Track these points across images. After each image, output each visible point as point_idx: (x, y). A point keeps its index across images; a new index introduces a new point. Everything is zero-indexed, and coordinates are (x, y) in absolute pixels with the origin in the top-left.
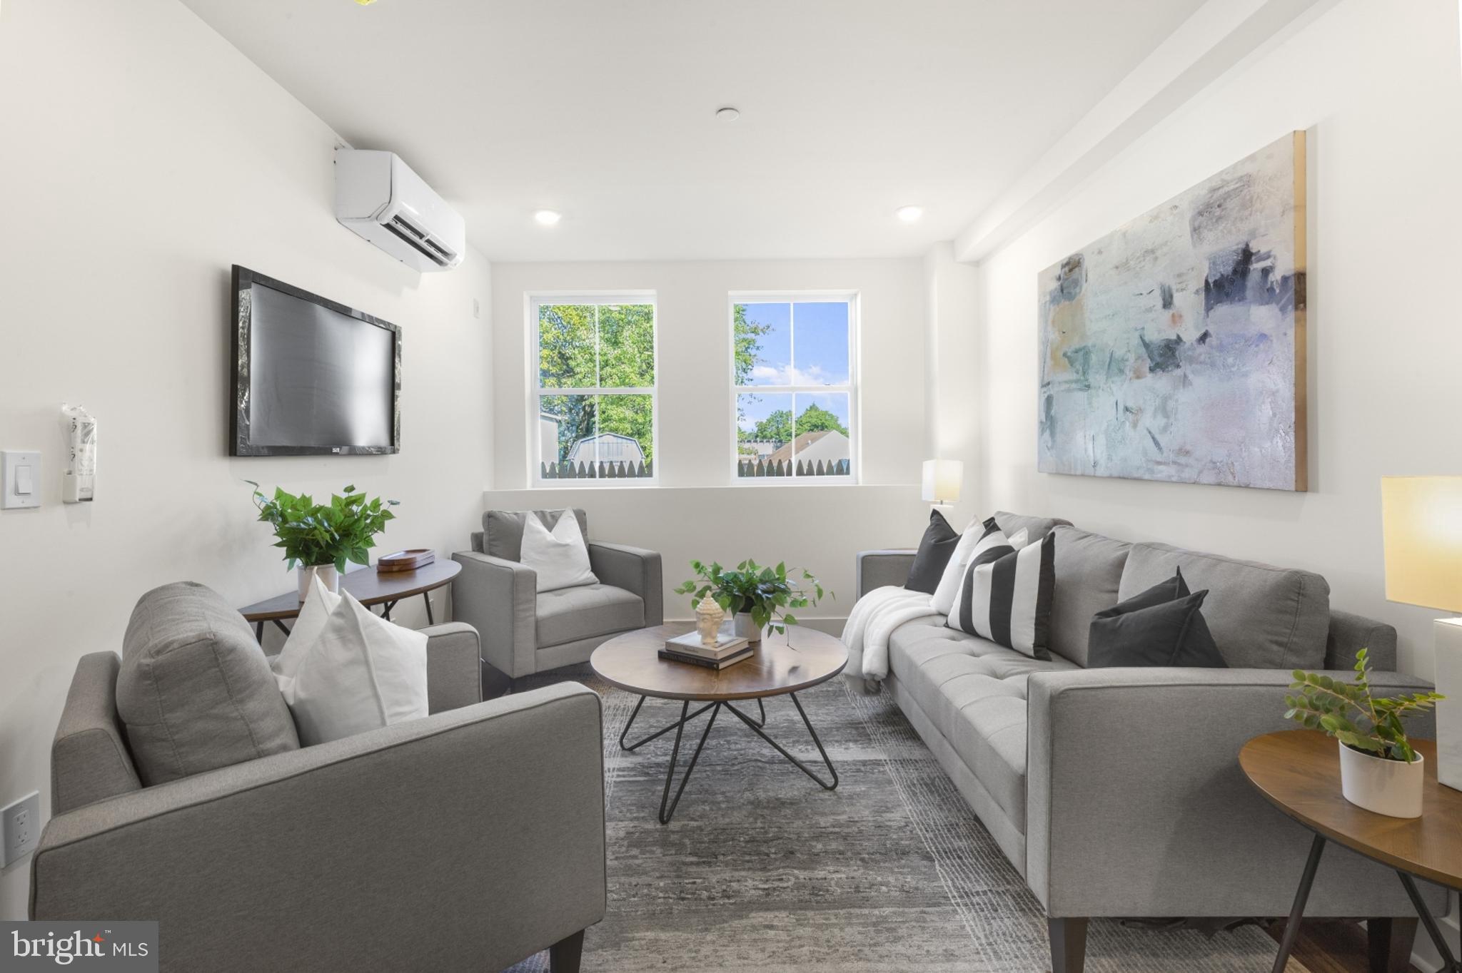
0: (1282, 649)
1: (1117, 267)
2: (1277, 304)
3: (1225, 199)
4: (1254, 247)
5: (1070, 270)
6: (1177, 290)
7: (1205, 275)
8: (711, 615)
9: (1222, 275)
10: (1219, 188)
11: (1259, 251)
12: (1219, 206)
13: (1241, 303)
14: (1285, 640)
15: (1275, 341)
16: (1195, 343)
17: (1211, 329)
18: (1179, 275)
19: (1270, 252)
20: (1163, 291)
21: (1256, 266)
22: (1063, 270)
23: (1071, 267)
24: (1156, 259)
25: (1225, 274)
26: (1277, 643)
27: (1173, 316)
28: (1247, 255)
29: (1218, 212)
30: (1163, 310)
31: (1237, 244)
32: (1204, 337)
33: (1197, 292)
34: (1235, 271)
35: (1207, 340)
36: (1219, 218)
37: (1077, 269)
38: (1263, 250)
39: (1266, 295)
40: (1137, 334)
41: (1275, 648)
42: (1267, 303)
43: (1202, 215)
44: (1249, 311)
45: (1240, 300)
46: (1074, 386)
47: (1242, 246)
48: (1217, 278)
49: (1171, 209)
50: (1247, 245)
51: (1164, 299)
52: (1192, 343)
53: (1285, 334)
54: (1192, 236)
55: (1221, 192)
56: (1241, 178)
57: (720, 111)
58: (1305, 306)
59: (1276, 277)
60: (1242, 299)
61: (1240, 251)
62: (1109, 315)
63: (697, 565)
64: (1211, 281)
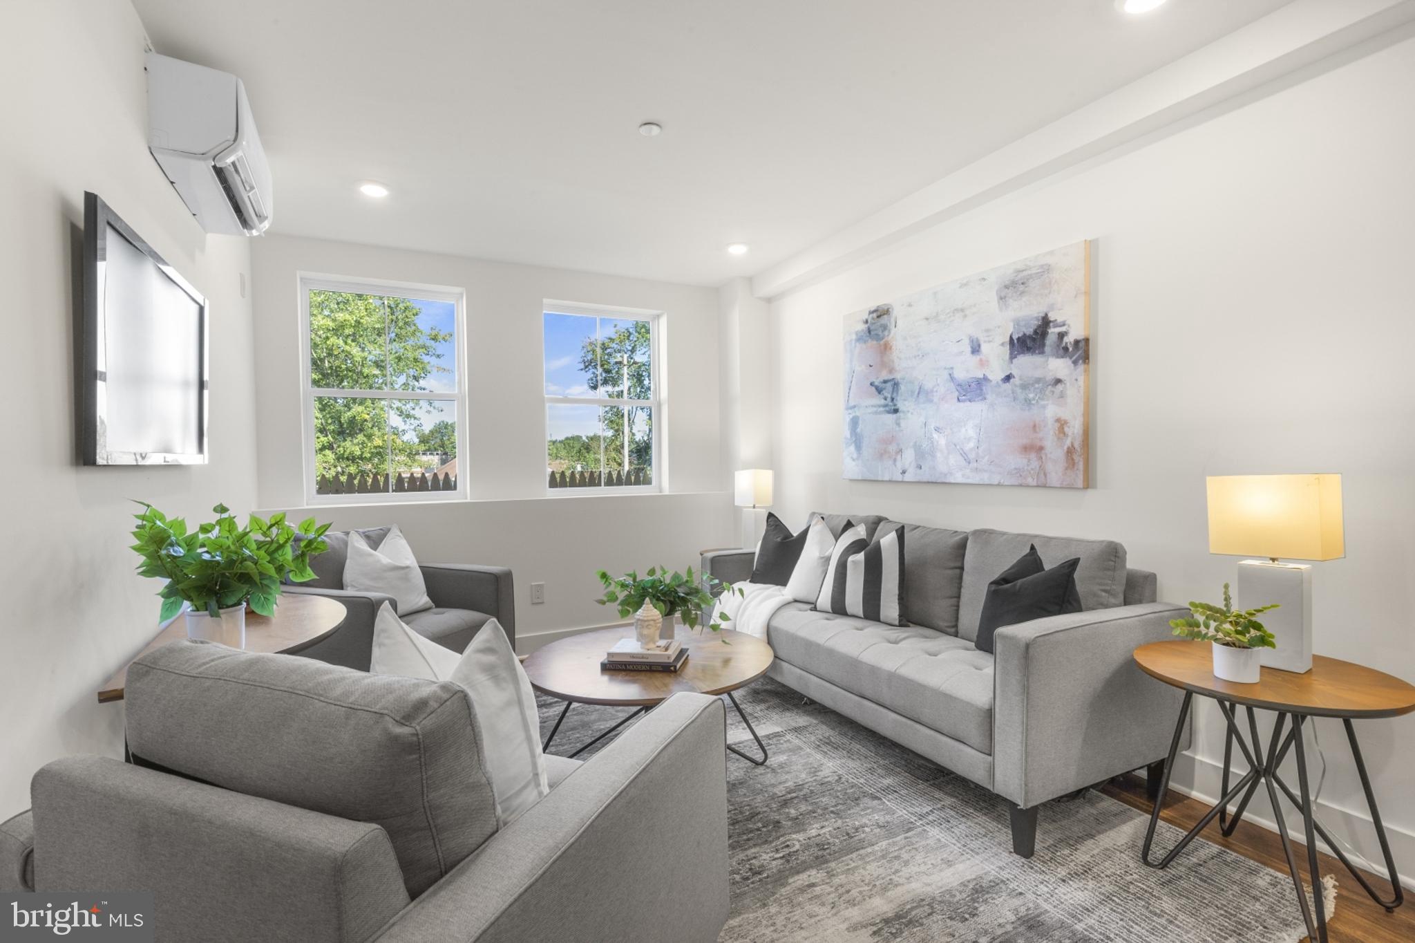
0: (1107, 595)
1: (927, 319)
2: (1071, 358)
3: (1028, 279)
4: (1052, 317)
5: (878, 317)
6: (985, 342)
7: (1010, 332)
8: (654, 620)
9: (1025, 334)
10: (1023, 271)
11: (1056, 320)
12: (1023, 284)
13: (1041, 355)
14: (1108, 588)
15: (1068, 384)
16: (1000, 382)
17: (1015, 372)
18: (987, 331)
19: (1065, 321)
20: (972, 341)
21: (1053, 331)
22: (871, 316)
23: (879, 314)
24: (965, 316)
25: (1028, 334)
26: (1105, 591)
27: (981, 360)
28: (1046, 322)
29: (1021, 288)
30: (971, 355)
31: (1039, 313)
32: (1008, 378)
33: (1003, 344)
34: (1035, 332)
35: (1012, 380)
36: (1023, 293)
37: (885, 316)
38: (1060, 320)
39: (1061, 352)
40: (945, 374)
41: (1104, 594)
42: (1062, 357)
43: (1008, 288)
44: (1047, 361)
45: (1039, 353)
46: (882, 409)
47: (1043, 315)
48: (1020, 335)
49: (980, 280)
50: (1046, 315)
51: (972, 347)
52: (997, 382)
53: (1077, 380)
54: (999, 302)
55: (1025, 273)
56: (1042, 266)
57: (646, 124)
58: (1089, 362)
59: (1070, 339)
60: (1042, 352)
61: (1040, 318)
62: (918, 356)
63: (604, 576)
64: (1015, 337)
